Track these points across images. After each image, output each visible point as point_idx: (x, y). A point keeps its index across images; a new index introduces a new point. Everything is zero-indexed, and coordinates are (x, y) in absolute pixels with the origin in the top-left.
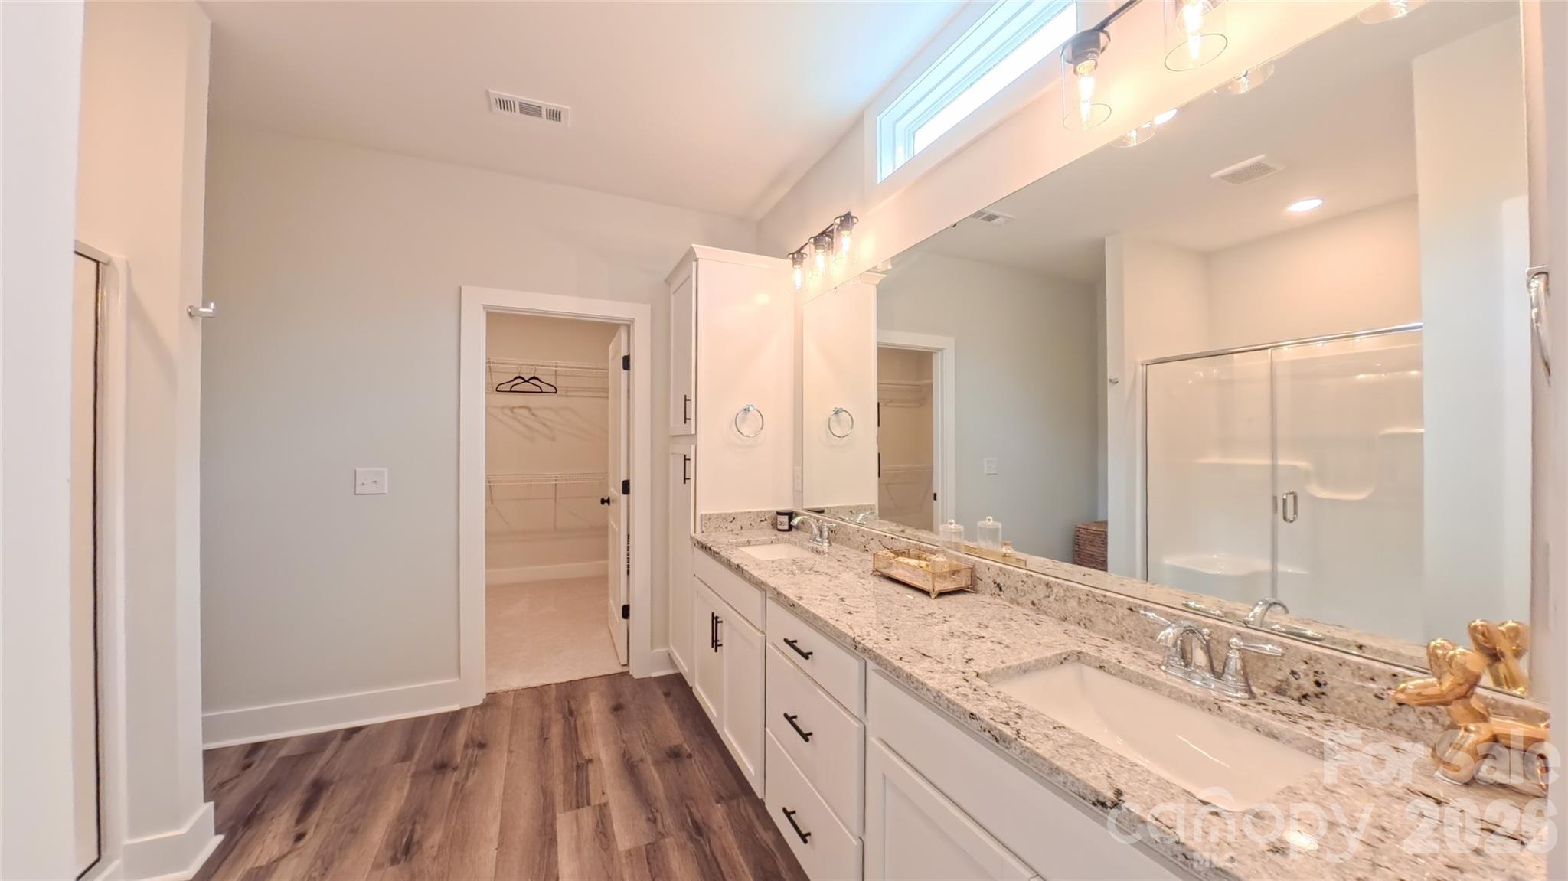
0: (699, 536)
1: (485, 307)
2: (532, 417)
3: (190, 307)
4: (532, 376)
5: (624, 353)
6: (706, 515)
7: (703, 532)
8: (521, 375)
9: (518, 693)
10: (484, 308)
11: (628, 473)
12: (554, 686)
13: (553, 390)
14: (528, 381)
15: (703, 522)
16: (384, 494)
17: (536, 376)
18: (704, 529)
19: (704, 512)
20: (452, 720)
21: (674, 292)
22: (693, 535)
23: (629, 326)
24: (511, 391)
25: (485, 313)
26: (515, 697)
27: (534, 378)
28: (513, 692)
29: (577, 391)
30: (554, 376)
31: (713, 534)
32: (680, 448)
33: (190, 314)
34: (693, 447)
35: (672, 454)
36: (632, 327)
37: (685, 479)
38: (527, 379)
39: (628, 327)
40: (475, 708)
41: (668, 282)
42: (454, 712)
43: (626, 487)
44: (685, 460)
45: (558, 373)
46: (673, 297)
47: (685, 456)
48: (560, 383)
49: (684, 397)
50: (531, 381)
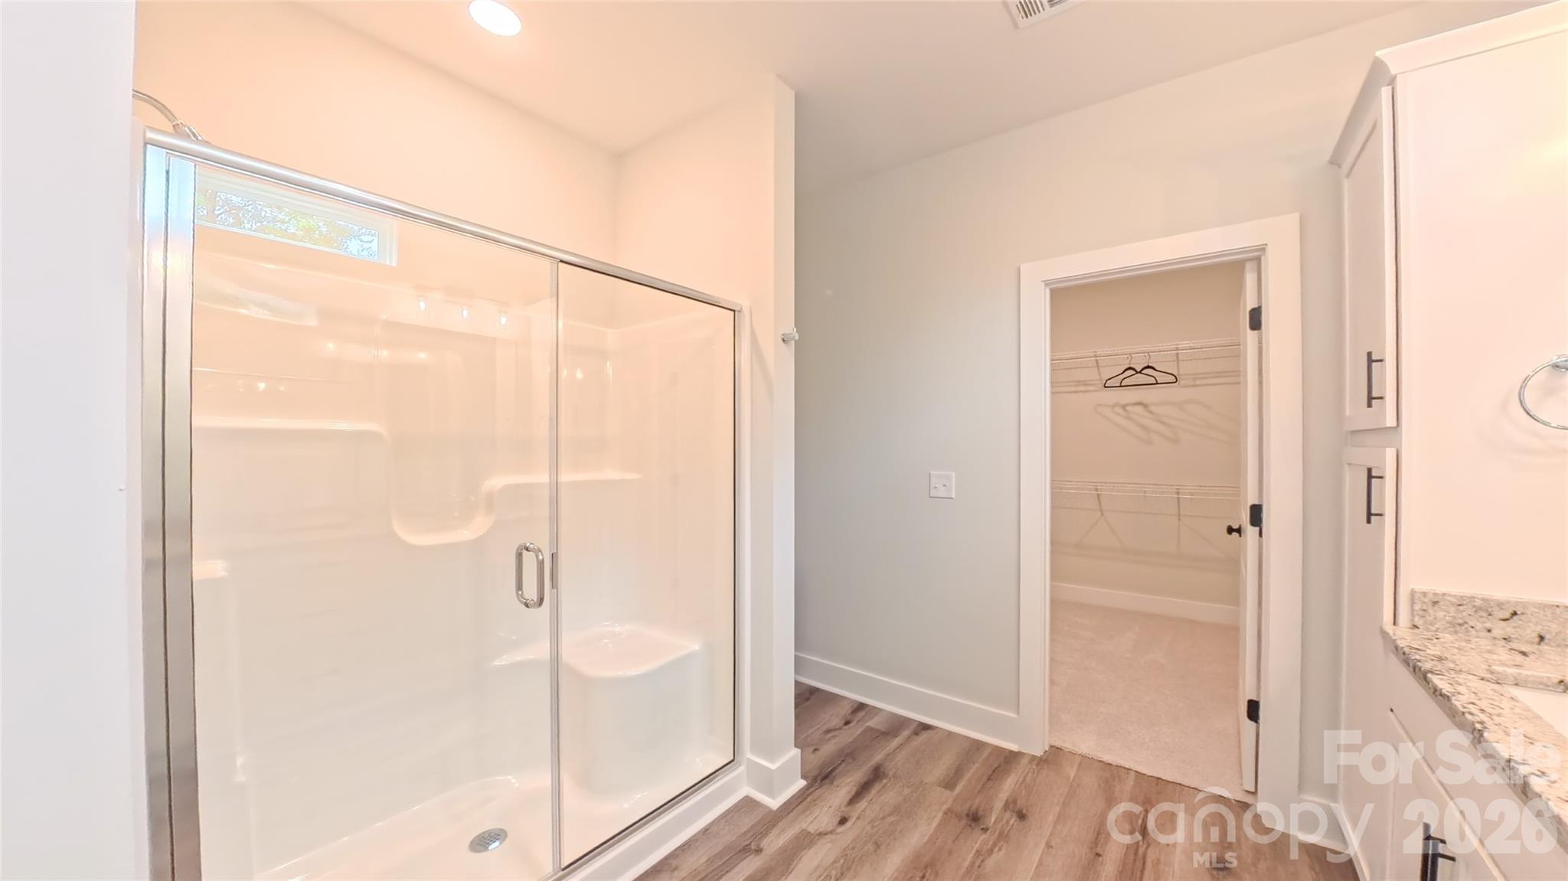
0: (1404, 636)
1: (1047, 283)
2: (1147, 414)
3: (783, 335)
4: (1146, 365)
5: (1251, 304)
6: (1424, 594)
7: (1416, 627)
8: (1132, 366)
9: (1086, 761)
10: (1046, 285)
11: (1261, 495)
12: (1132, 774)
13: (1173, 379)
14: (1140, 372)
15: (1417, 607)
16: (952, 498)
17: (1150, 365)
18: (1418, 621)
19: (1420, 587)
20: (1008, 759)
21: (1348, 176)
22: (1389, 628)
23: (1256, 257)
24: (1121, 386)
25: (1048, 291)
26: (1080, 764)
27: (1148, 367)
28: (1080, 758)
29: (1205, 378)
30: (1176, 363)
31: (1447, 637)
32: (1363, 456)
33: (784, 340)
34: (1390, 453)
35: (1350, 464)
36: (1263, 258)
37: (1369, 514)
38: (1138, 370)
39: (1258, 259)
40: (1034, 757)
41: (1335, 161)
42: (1011, 752)
43: (1256, 515)
44: (1370, 477)
45: (1180, 357)
46: (1346, 185)
47: (1369, 470)
48: (1185, 369)
49: (1366, 358)
50: (1144, 372)
